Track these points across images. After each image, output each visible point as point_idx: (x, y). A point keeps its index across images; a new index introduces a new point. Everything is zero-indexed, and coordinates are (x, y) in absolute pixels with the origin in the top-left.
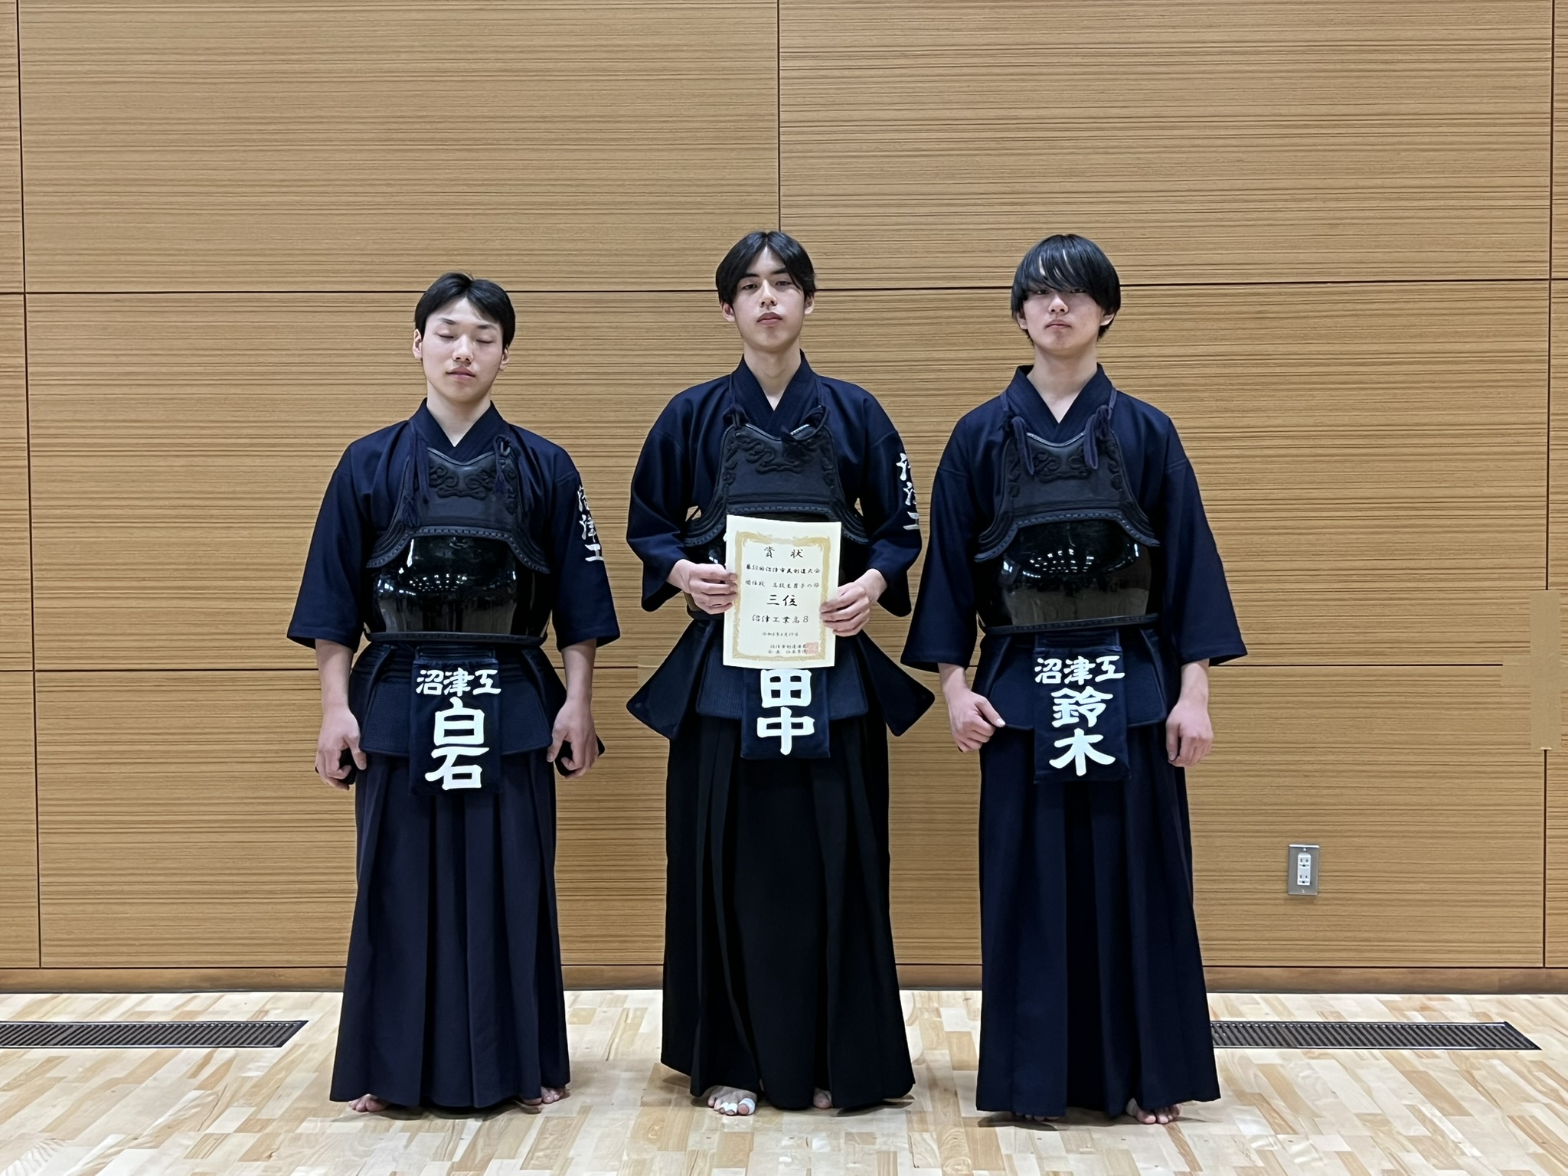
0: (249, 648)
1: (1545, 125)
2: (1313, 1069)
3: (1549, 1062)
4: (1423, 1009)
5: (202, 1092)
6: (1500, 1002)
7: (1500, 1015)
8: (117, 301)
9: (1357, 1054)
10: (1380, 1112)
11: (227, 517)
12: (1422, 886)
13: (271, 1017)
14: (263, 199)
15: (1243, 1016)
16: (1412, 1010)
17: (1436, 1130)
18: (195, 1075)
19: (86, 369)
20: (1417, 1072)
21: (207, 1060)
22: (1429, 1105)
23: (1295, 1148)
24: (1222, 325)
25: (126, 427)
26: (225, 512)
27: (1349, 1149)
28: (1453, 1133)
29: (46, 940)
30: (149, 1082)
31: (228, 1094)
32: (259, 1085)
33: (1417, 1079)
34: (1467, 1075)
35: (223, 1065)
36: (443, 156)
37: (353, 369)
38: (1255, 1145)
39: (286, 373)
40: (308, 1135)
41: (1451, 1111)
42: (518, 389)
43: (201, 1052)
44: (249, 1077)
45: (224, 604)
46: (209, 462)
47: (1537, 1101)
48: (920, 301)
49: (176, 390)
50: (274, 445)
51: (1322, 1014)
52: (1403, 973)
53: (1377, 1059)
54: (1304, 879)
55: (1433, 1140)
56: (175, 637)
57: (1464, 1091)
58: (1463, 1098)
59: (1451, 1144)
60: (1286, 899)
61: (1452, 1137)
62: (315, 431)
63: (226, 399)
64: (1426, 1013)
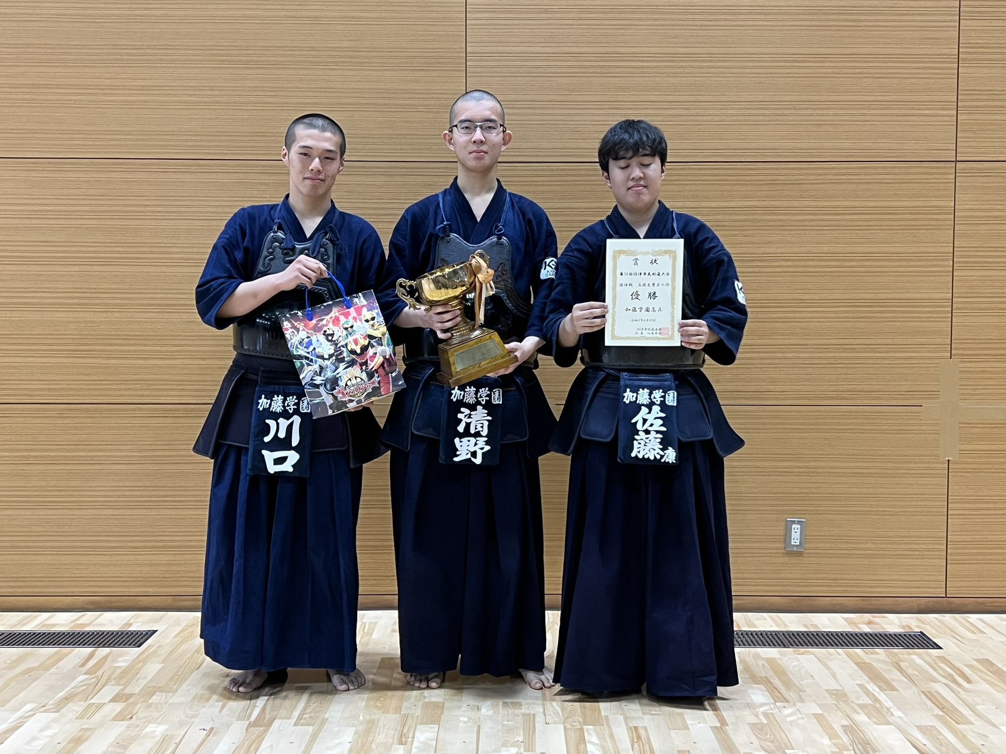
0: (120, 390)
1: (954, 63)
2: (799, 661)
3: (948, 657)
4: (870, 623)
6: (918, 619)
7: (918, 627)
9: (828, 652)
10: (841, 688)
11: (107, 304)
12: (869, 545)
13: (132, 629)
14: (130, 98)
15: (755, 627)
16: (862, 623)
17: (876, 700)
18: (83, 665)
20: (864, 663)
21: (91, 656)
22: (872, 684)
23: (787, 711)
24: (748, 188)
25: (40, 246)
27: (821, 712)
28: (886, 701)
30: (53, 670)
32: (125, 672)
33: (866, 668)
34: (896, 665)
35: (103, 658)
36: (249, 72)
38: (762, 709)
40: (157, 704)
41: (885, 688)
43: (87, 651)
44: (118, 667)
45: (104, 361)
46: (95, 268)
47: (941, 682)
49: (73, 222)
50: (137, 258)
51: (806, 626)
52: (857, 600)
53: (840, 655)
54: (795, 541)
55: (874, 707)
56: (71, 382)
57: (894, 676)
58: (893, 680)
59: (886, 710)
60: (784, 553)
61: (886, 704)
62: (163, 249)
64: (872, 626)
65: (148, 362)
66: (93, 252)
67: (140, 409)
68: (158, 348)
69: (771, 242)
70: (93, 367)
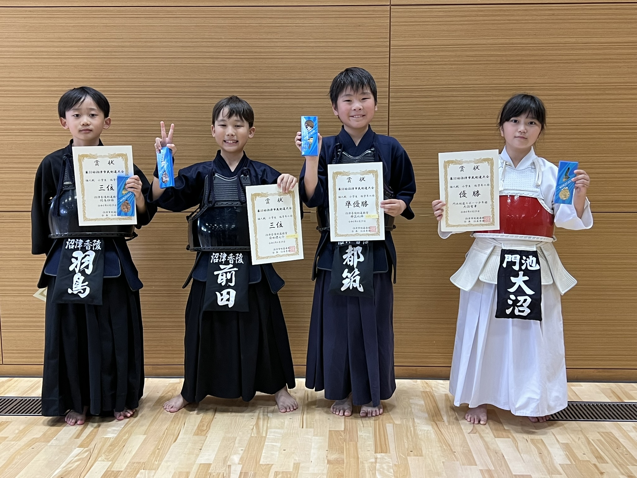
5: (82, 449)
8: (30, 11)
19: (15, 49)
29: (5, 350)
31: (96, 451)
37: (158, 50)
39: (122, 52)
42: (247, 61)
48: (468, 11)
63: (90, 66)
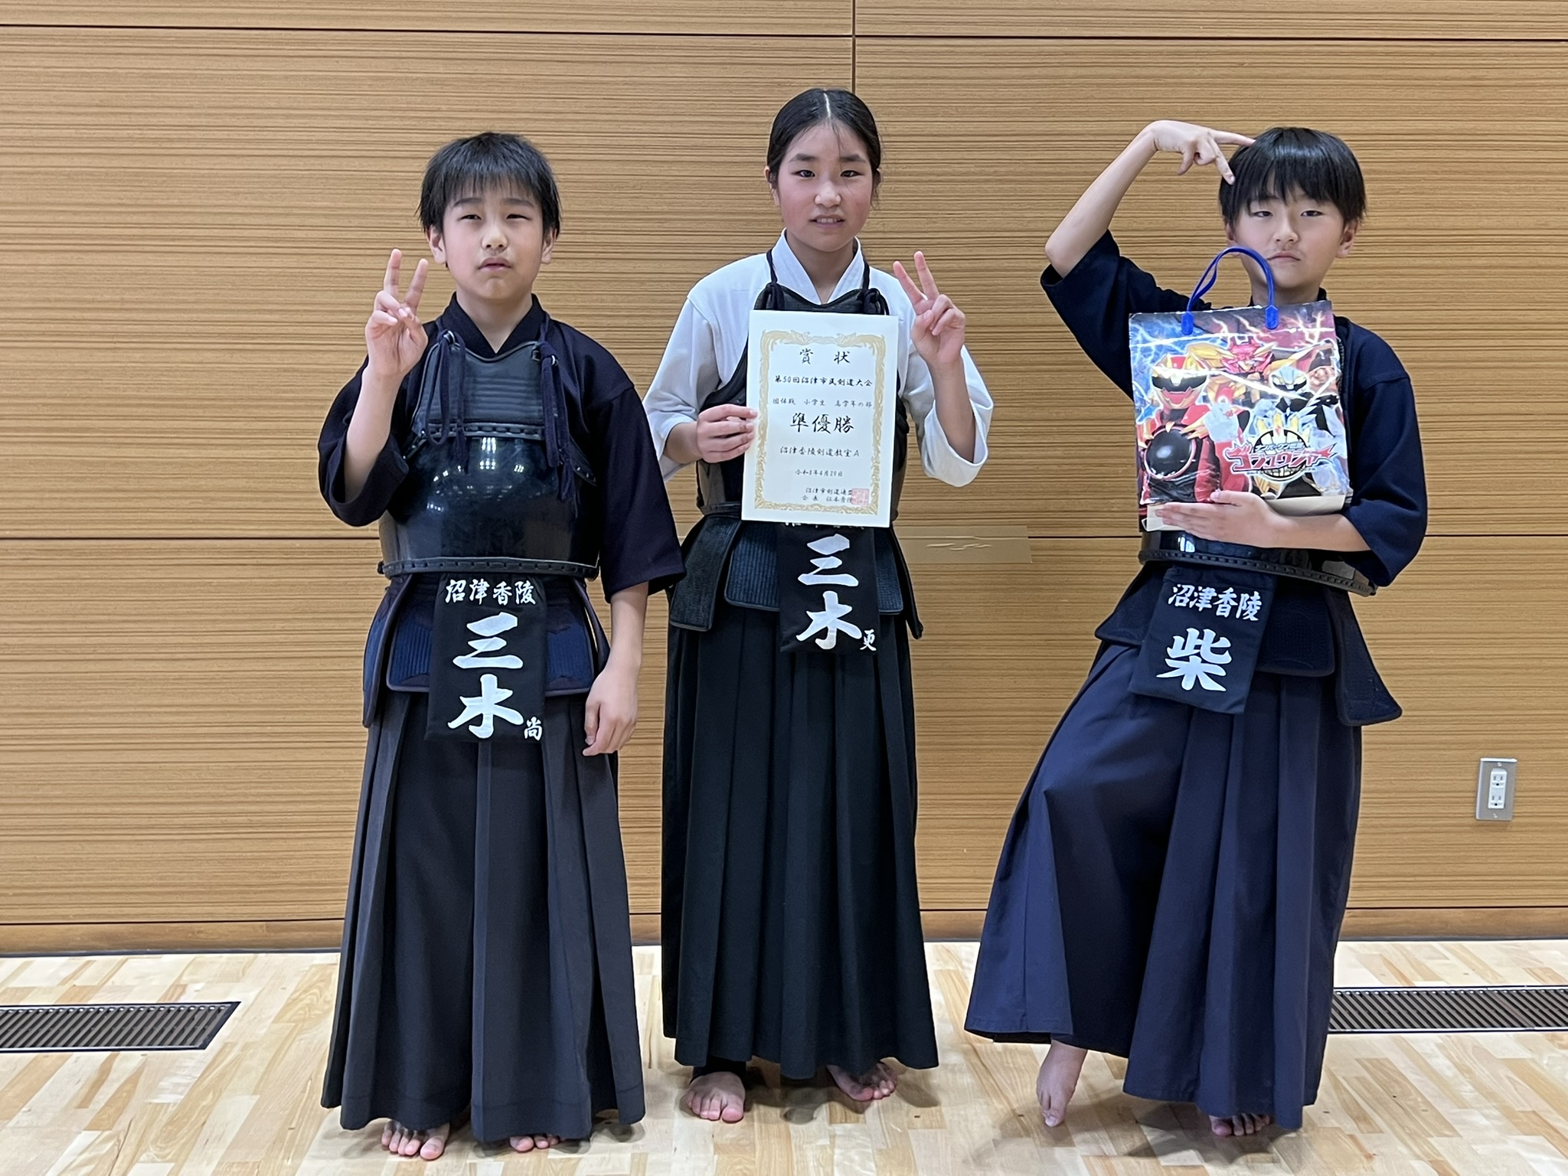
0: (147, 510)
5: (99, 1132)
11: (116, 334)
13: (190, 997)
15: (1439, 979)
18: (85, 1103)
21: (105, 1071)
24: (1427, 93)
26: (109, 328)
30: (21, 1117)
31: (133, 1138)
32: (177, 1118)
35: (128, 1081)
37: (280, 136)
43: (95, 1060)
44: (163, 1104)
45: (112, 452)
46: (88, 259)
49: (38, 161)
50: (174, 238)
54: (1497, 801)
56: (47, 495)
60: (1472, 825)
62: (230, 220)
63: (107, 174)
65: (204, 453)
66: (83, 224)
67: (191, 550)
68: (223, 425)
69: (1468, 206)
70: (91, 464)
